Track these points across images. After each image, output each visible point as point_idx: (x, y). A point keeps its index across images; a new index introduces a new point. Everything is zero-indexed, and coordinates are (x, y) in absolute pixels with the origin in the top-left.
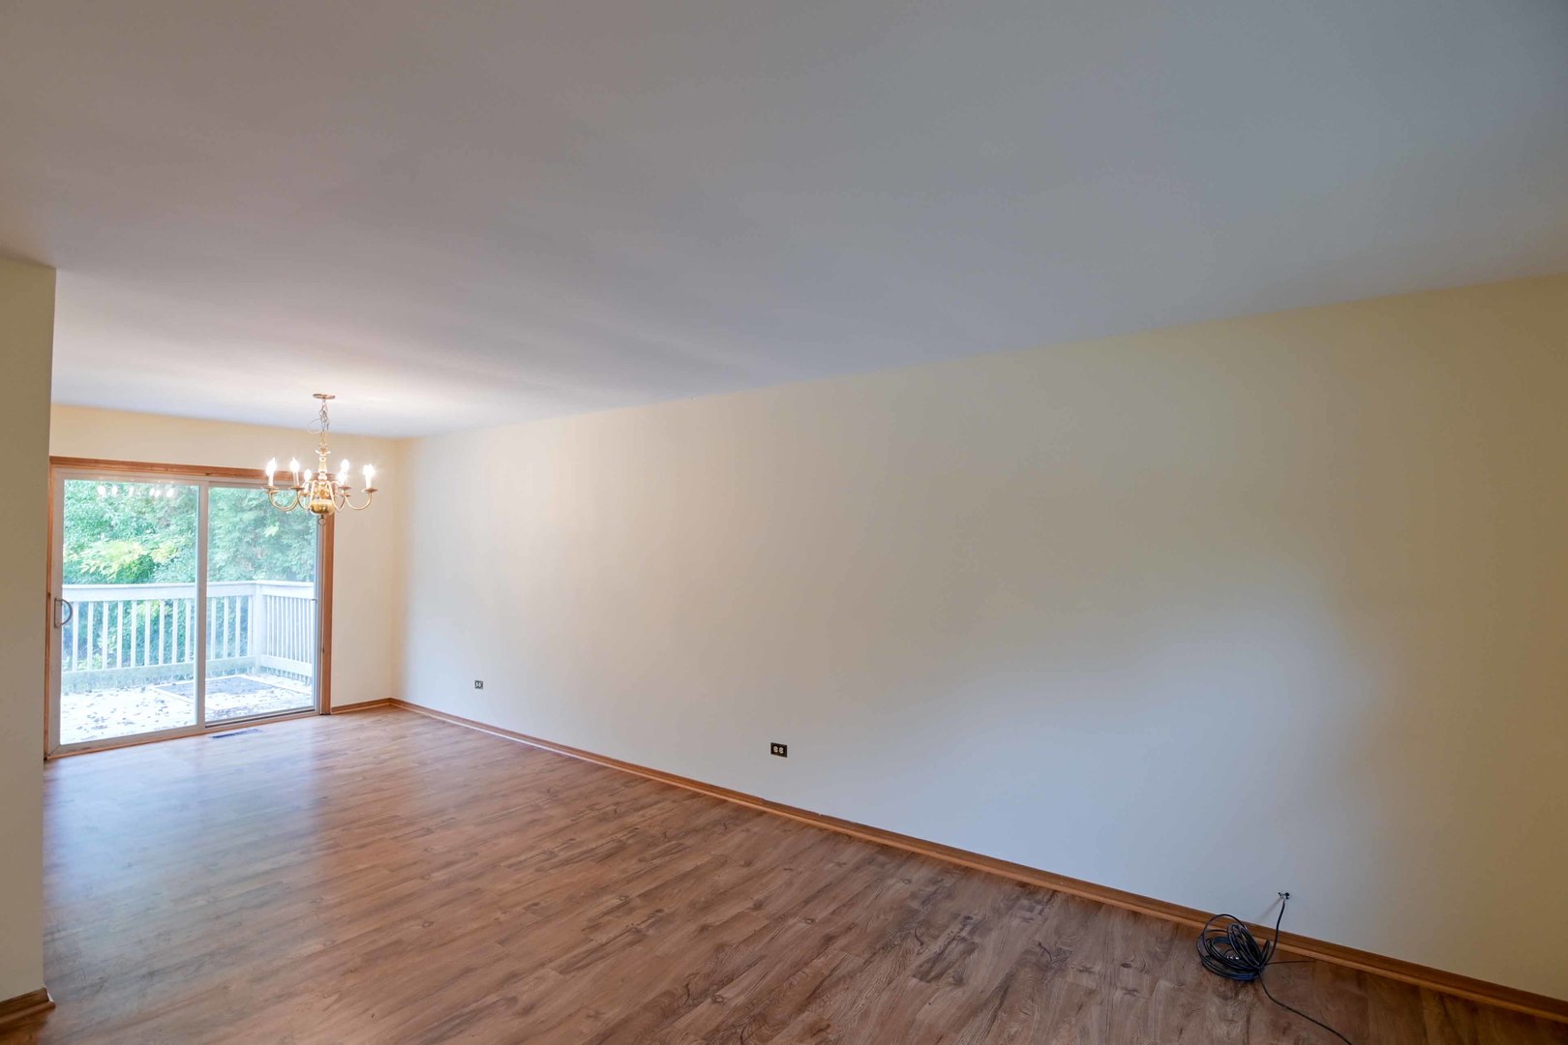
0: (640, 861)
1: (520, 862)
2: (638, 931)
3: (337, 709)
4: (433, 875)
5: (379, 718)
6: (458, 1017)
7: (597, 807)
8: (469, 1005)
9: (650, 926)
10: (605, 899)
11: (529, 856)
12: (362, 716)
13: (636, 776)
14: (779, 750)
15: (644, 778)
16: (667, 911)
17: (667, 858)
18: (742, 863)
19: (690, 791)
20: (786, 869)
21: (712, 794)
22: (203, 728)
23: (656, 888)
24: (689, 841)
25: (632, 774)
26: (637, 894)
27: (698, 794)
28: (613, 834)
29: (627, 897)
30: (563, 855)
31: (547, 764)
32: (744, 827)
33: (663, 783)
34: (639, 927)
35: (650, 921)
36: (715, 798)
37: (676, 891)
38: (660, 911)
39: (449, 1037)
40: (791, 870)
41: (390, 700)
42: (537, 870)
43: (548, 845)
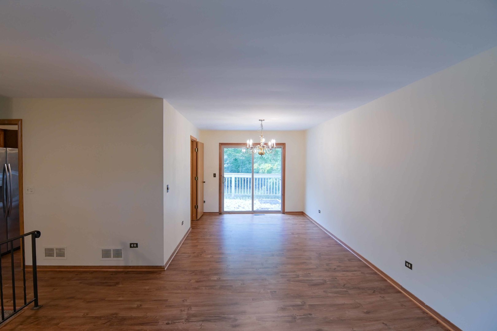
0: (324, 292)
1: (286, 275)
2: (295, 318)
3: (286, 212)
4: (260, 269)
5: (295, 217)
6: (218, 317)
7: (330, 265)
8: (225, 315)
9: (300, 319)
10: (297, 300)
11: (291, 274)
12: (290, 216)
13: (357, 257)
14: (409, 265)
15: (359, 259)
16: (313, 316)
17: (335, 295)
18: (365, 311)
19: (374, 271)
20: (383, 323)
21: (382, 275)
22: (253, 212)
23: (318, 305)
24: (351, 292)
25: (356, 257)
26: (308, 304)
27: (377, 273)
28: (325, 277)
29: (305, 303)
30: (301, 278)
31: (329, 244)
32: (382, 295)
33: (365, 264)
34: (297, 317)
35: (303, 317)
36: (382, 277)
37: (325, 309)
38: (310, 314)
39: (211, 322)
40: (386, 325)
41: (302, 212)
42: (287, 280)
43: (300, 273)
